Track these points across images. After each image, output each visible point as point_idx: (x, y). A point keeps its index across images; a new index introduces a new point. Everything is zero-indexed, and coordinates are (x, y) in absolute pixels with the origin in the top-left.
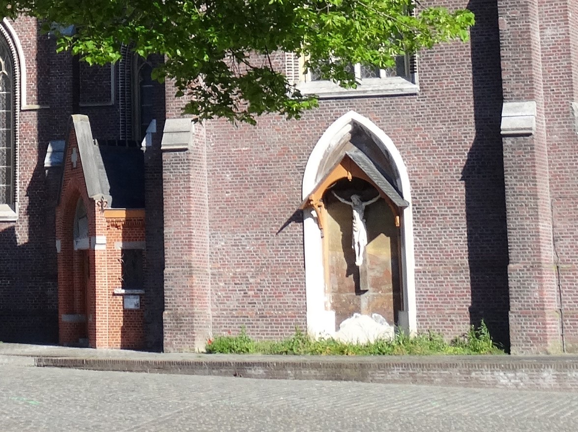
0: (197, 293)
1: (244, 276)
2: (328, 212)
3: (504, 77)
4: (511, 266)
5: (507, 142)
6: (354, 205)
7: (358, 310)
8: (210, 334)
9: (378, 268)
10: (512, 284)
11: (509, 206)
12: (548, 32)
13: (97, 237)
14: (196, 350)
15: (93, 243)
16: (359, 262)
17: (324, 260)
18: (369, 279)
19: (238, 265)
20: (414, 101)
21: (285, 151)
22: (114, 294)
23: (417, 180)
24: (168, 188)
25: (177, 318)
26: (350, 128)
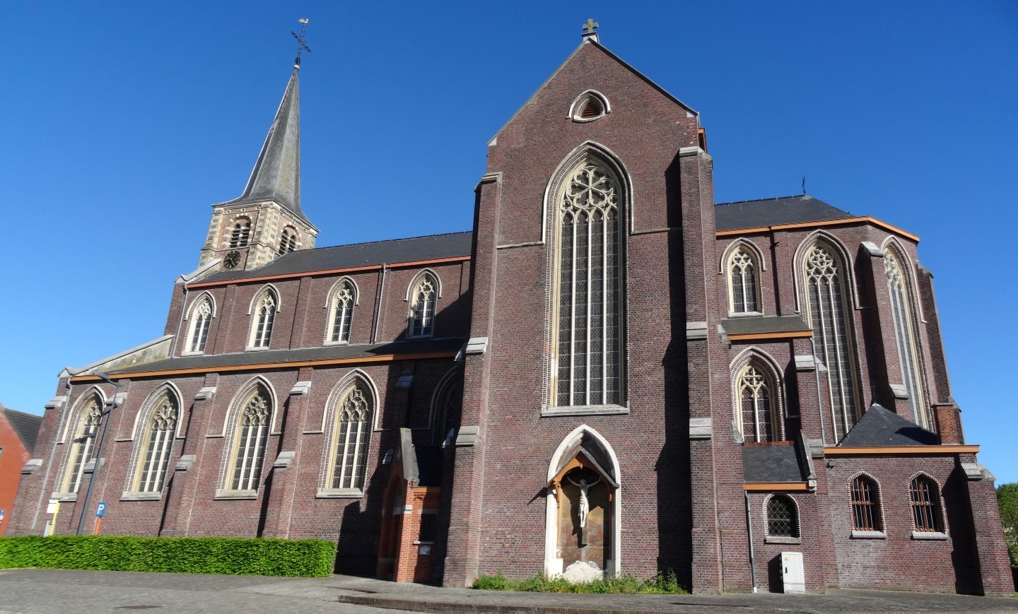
0: (470, 544)
1: (503, 533)
2: (563, 491)
3: (691, 401)
4: (694, 529)
5: (694, 443)
6: (582, 486)
7: (579, 558)
8: (477, 573)
9: (595, 530)
10: (695, 542)
11: (694, 488)
12: (716, 376)
13: (406, 506)
14: (466, 586)
15: (403, 509)
16: (583, 525)
17: (558, 523)
18: (588, 537)
19: (500, 525)
20: (626, 419)
21: (538, 450)
22: (414, 545)
23: (626, 470)
24: (458, 471)
25: (454, 563)
26: (581, 435)
